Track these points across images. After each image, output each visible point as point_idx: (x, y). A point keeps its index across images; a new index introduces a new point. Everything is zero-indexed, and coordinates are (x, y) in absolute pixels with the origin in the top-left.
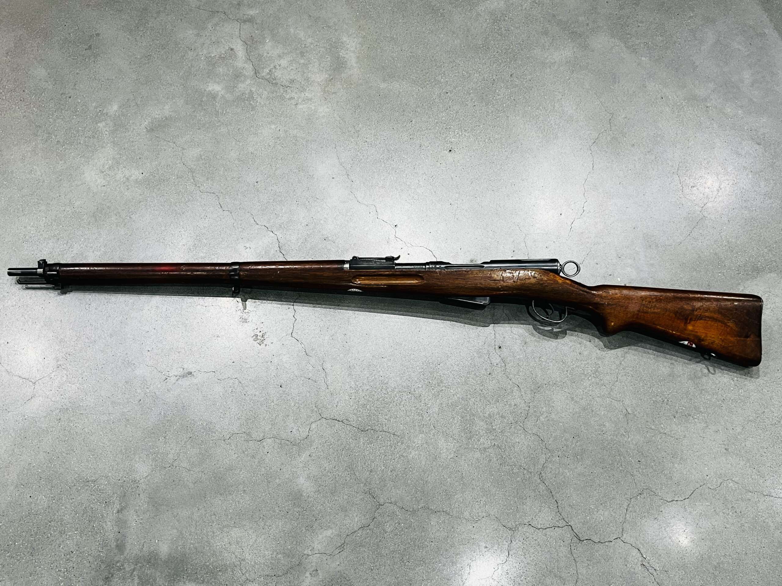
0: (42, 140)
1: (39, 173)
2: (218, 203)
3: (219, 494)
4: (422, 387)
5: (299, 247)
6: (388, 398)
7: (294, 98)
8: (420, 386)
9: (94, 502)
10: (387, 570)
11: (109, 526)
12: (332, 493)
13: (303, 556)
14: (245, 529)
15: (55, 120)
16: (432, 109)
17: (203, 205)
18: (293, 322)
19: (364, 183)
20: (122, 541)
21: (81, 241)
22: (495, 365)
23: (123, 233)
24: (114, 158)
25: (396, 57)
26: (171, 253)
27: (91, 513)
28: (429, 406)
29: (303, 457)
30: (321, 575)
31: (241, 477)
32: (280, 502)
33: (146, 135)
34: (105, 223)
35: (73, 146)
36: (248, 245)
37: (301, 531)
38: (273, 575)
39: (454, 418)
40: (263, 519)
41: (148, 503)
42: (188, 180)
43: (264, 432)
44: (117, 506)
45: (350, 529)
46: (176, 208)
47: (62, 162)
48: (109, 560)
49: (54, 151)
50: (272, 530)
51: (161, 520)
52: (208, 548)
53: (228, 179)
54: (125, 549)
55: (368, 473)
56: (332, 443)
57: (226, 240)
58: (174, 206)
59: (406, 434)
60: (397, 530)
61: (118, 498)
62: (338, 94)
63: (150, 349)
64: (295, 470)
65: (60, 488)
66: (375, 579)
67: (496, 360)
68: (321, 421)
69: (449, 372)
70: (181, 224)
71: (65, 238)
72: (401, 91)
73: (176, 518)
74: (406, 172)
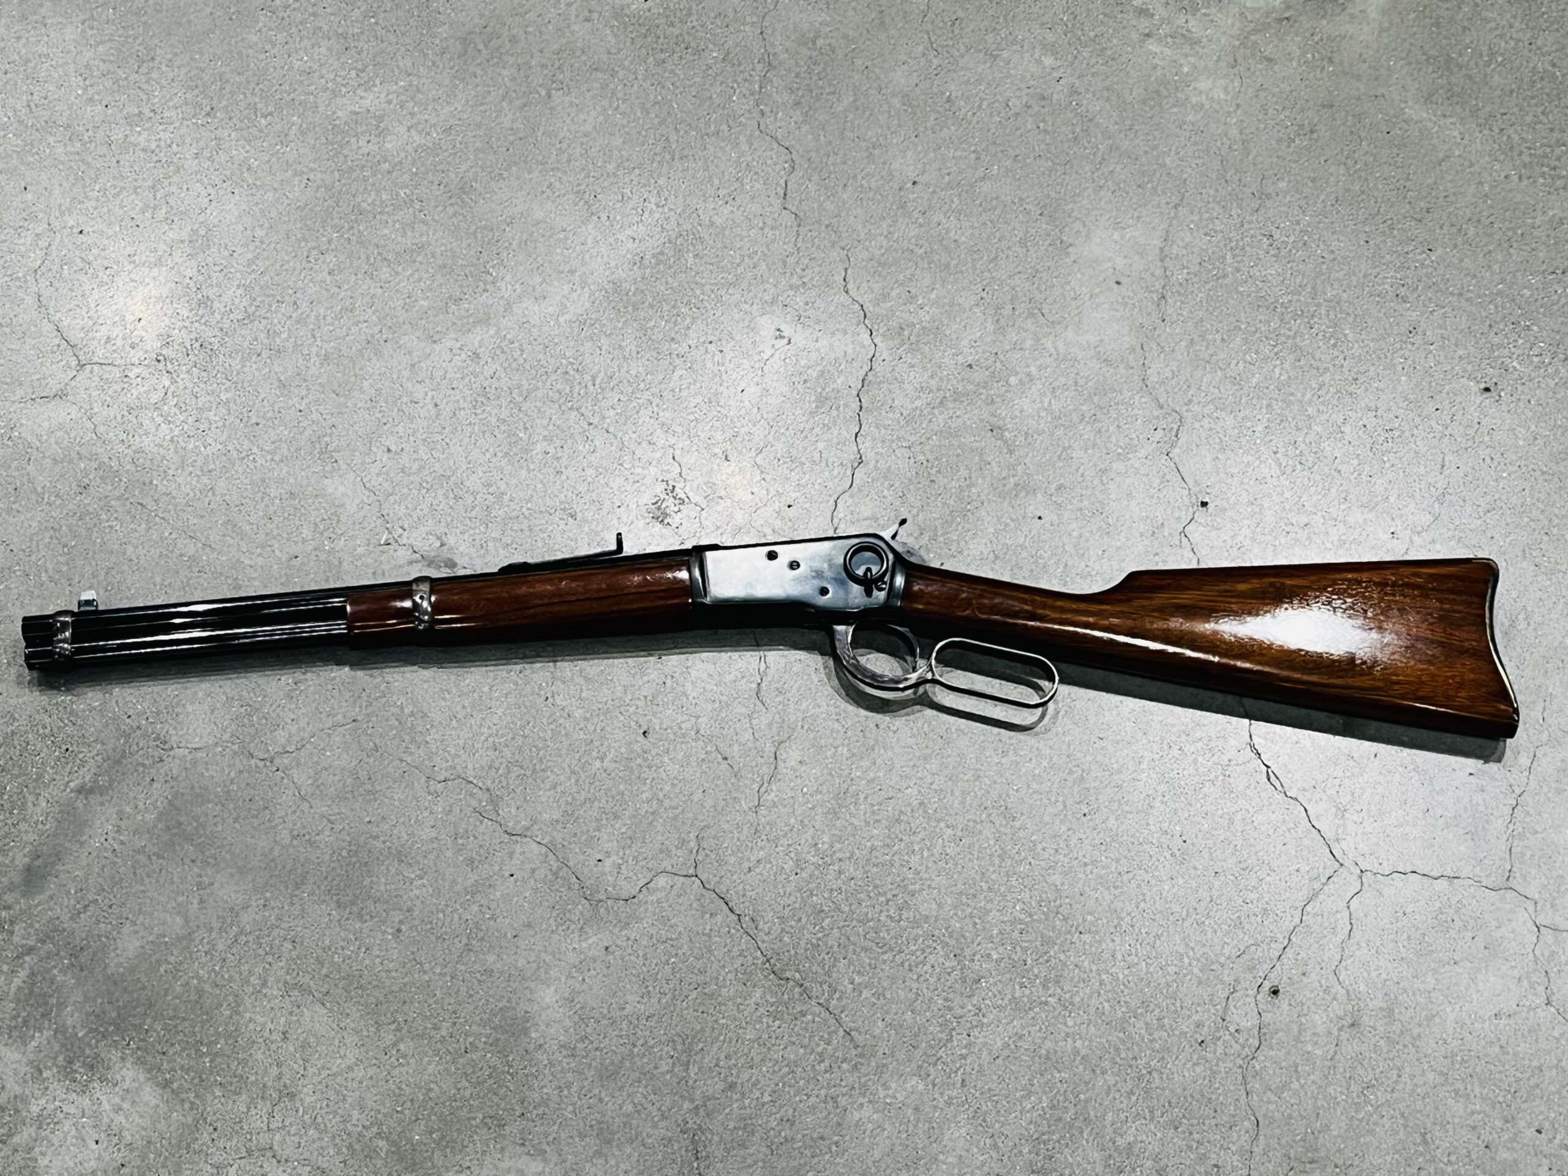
2: (782, 181)
3: (335, 898)
4: (998, 961)
5: (913, 409)
6: (892, 933)
7: (1152, 15)
8: (995, 957)
9: (41, 731)
11: (40, 808)
14: (342, 1025)
16: (1512, 251)
17: (744, 165)
19: (1191, 343)
20: (46, 867)
22: (1232, 1029)
25: (1502, 55)
27: (18, 752)
28: (985, 1020)
29: (590, 941)
31: (411, 894)
32: (463, 1015)
34: (479, 72)
36: (787, 331)
37: (469, 1119)
39: (1029, 1094)
40: (398, 1030)
41: (161, 814)
42: (746, 80)
43: (534, 821)
44: (85, 776)
50: (403, 1070)
51: (163, 871)
53: (848, 134)
54: (42, 888)
56: (680, 952)
58: (671, 128)
61: (99, 758)
62: (1276, 68)
63: (393, 448)
64: (548, 958)
67: (1243, 1016)
68: (687, 881)
69: (1094, 968)
71: (364, 54)
72: (1457, 153)
73: (201, 892)
74: (1327, 377)
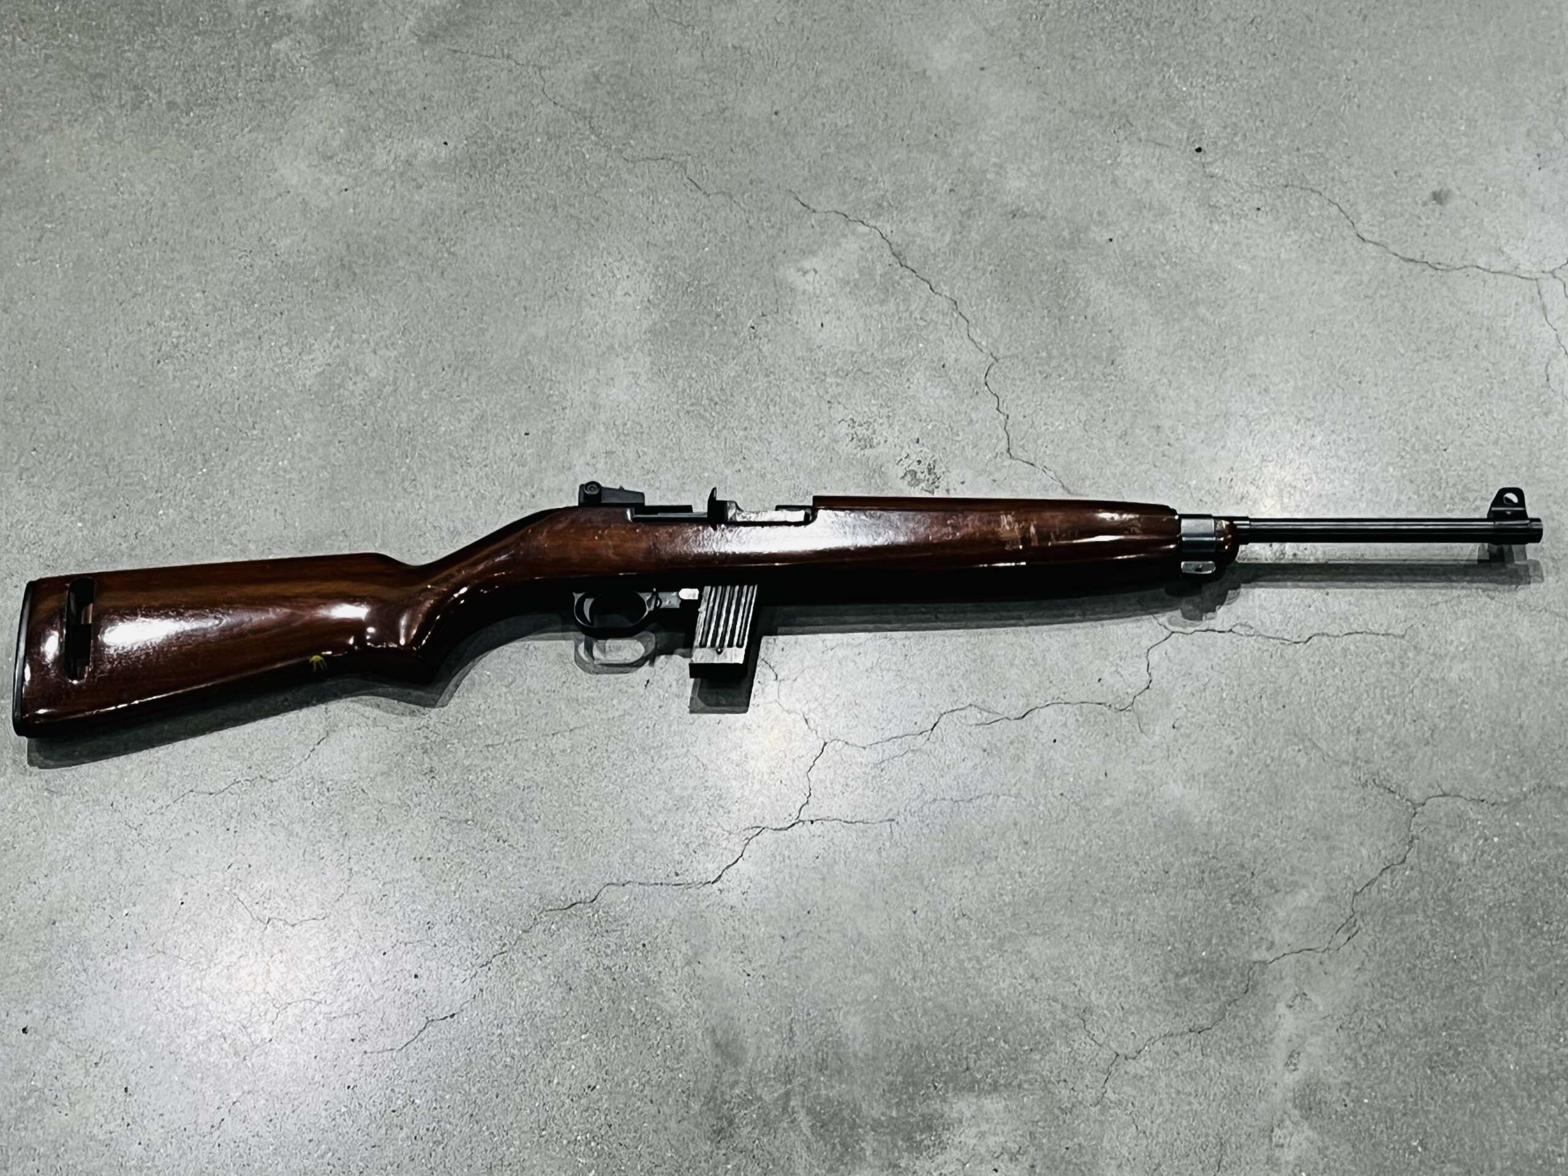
0: (123, 106)
1: (140, 187)
2: (685, 180)
5: (948, 244)
9: (609, 951)
10: (1497, 954)
11: (674, 1000)
12: (1271, 804)
13: (1251, 969)
14: (1064, 934)
15: (140, 54)
17: (646, 191)
18: (1003, 424)
19: (1073, 69)
20: (728, 1032)
21: (327, 331)
23: (444, 294)
24: (349, 121)
26: (597, 318)
27: (610, 981)
29: (1157, 732)
30: (1320, 1002)
31: (1004, 814)
32: (1135, 853)
33: (423, 51)
34: (382, 278)
35: (218, 109)
37: (1223, 909)
38: (1186, 1030)
42: (581, 140)
43: (1027, 696)
44: (680, 949)
45: (1356, 877)
46: (572, 211)
47: (201, 151)
48: (707, 1086)
49: (167, 128)
50: (1141, 922)
52: (978, 1001)
53: (693, 118)
54: (742, 1048)
55: (1352, 739)
56: (1223, 685)
57: (740, 261)
58: (566, 208)
59: (1420, 626)
60: (1486, 855)
64: (1146, 768)
65: (497, 937)
66: (1474, 982)
70: (602, 245)
71: (278, 331)
74: (1178, 22)
